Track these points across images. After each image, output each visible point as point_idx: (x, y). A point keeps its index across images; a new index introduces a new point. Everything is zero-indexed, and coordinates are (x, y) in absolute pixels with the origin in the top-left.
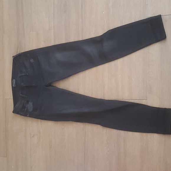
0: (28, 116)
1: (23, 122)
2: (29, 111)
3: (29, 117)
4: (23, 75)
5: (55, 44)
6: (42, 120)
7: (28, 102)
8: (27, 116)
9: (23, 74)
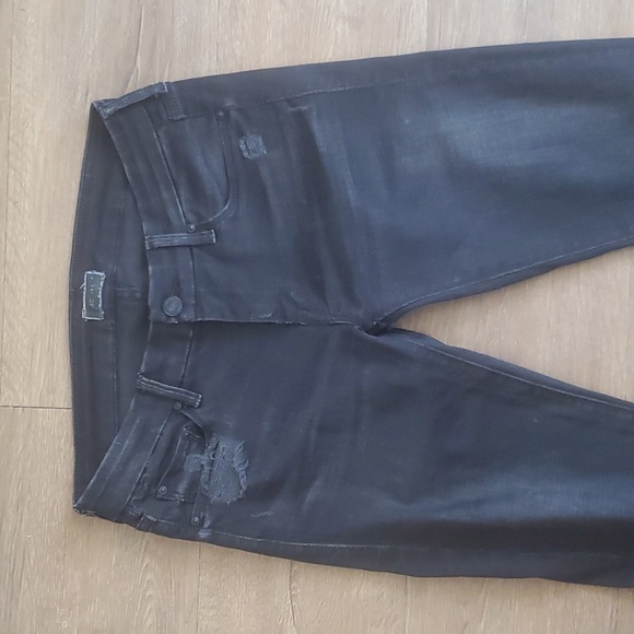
0: (203, 534)
1: (149, 576)
2: (215, 498)
3: (212, 540)
4: (176, 242)
5: (439, 45)
6: (299, 566)
7: (202, 434)
8: (194, 538)
9: (180, 238)
